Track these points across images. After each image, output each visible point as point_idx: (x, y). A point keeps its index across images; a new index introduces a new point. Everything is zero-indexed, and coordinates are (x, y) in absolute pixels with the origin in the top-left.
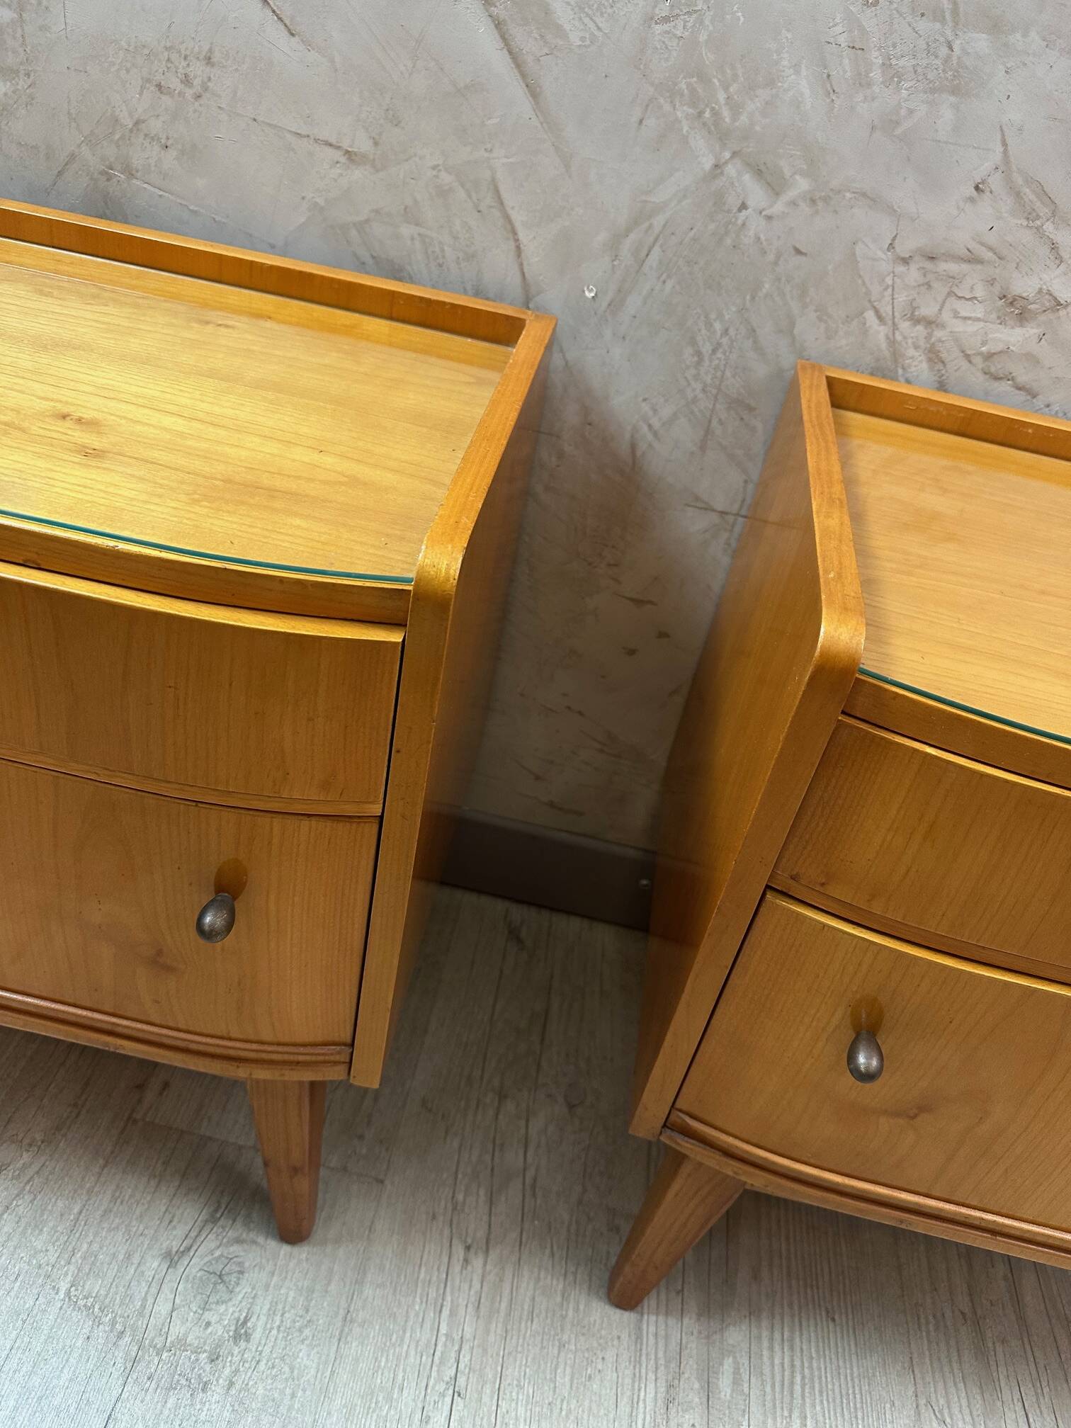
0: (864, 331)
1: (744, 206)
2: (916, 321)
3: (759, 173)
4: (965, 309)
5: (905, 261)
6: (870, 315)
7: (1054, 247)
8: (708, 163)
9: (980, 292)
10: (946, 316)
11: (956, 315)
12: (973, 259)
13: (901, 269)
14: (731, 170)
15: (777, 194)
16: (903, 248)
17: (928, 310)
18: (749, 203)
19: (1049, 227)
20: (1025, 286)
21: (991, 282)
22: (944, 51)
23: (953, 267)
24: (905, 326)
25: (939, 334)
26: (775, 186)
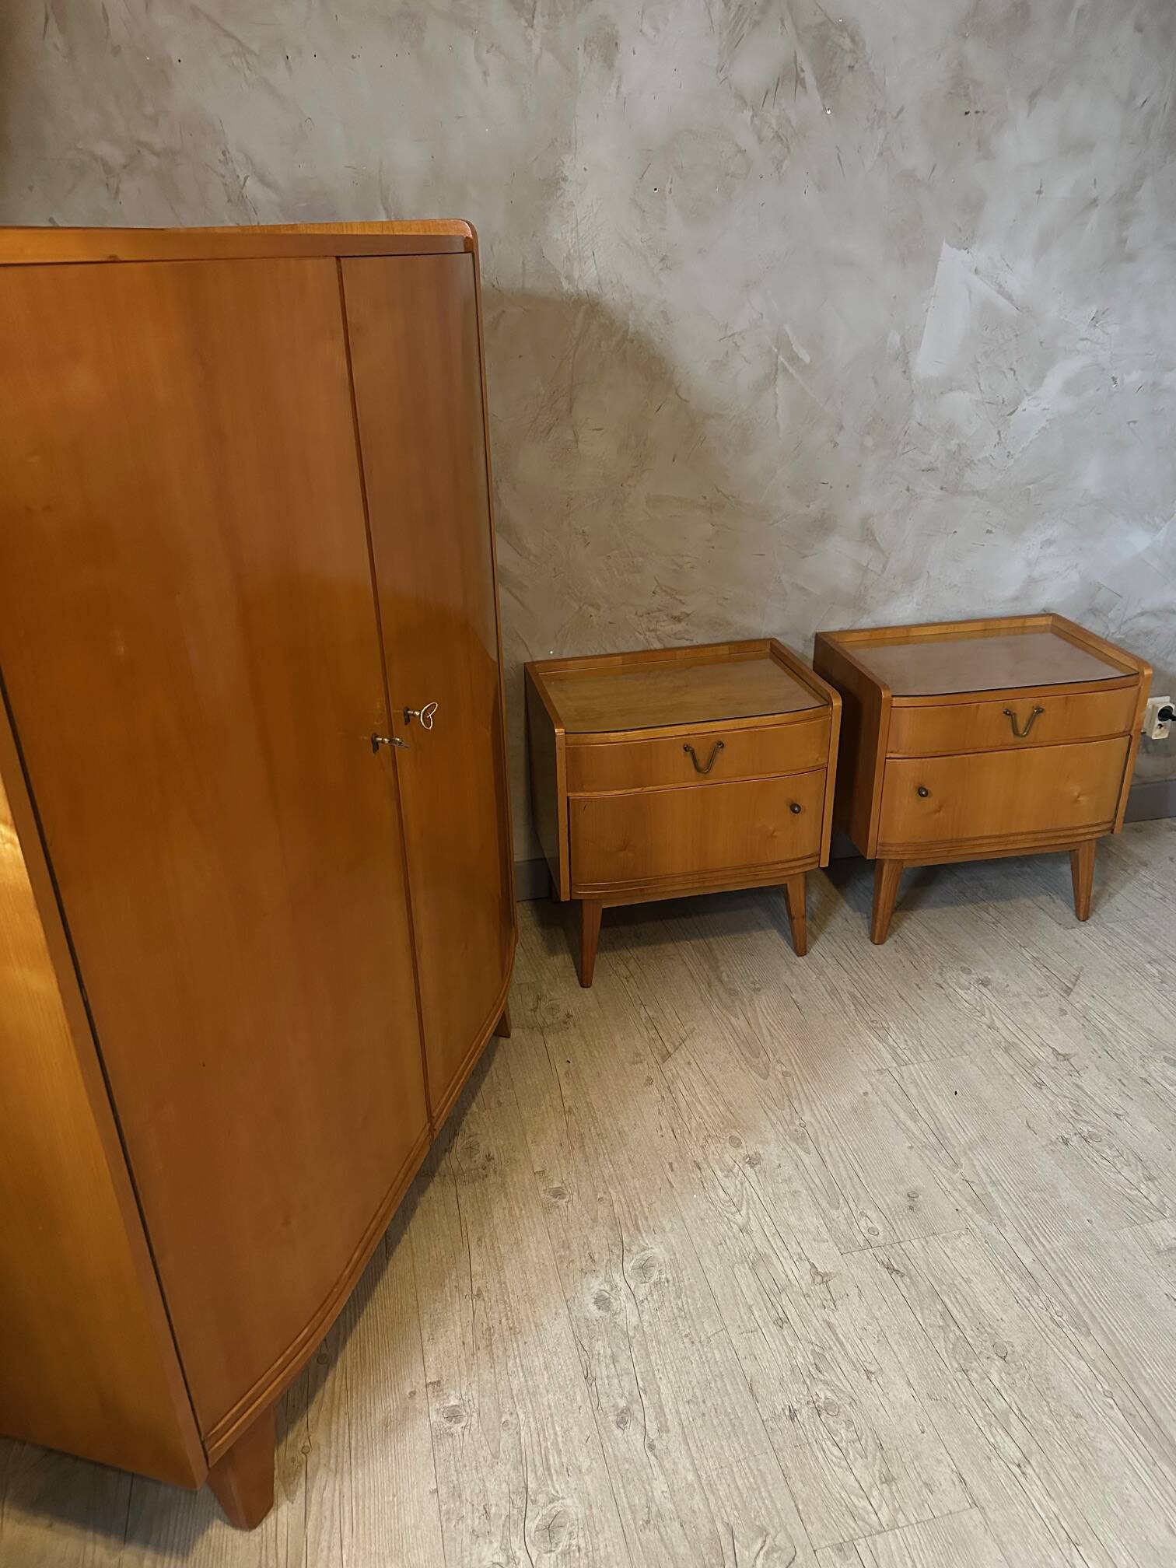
0: (637, 639)
1: (591, 616)
2: (651, 631)
3: (593, 606)
4: (663, 624)
5: (642, 616)
6: (637, 633)
7: (680, 601)
8: (577, 608)
9: (665, 618)
10: (659, 627)
11: (661, 626)
12: (660, 610)
13: (641, 619)
14: (584, 607)
15: (599, 610)
16: (640, 613)
17: (653, 627)
18: (592, 614)
19: (677, 597)
20: (676, 613)
21: (667, 615)
22: (632, 564)
23: (657, 614)
24: (648, 633)
25: (658, 633)
26: (598, 608)
